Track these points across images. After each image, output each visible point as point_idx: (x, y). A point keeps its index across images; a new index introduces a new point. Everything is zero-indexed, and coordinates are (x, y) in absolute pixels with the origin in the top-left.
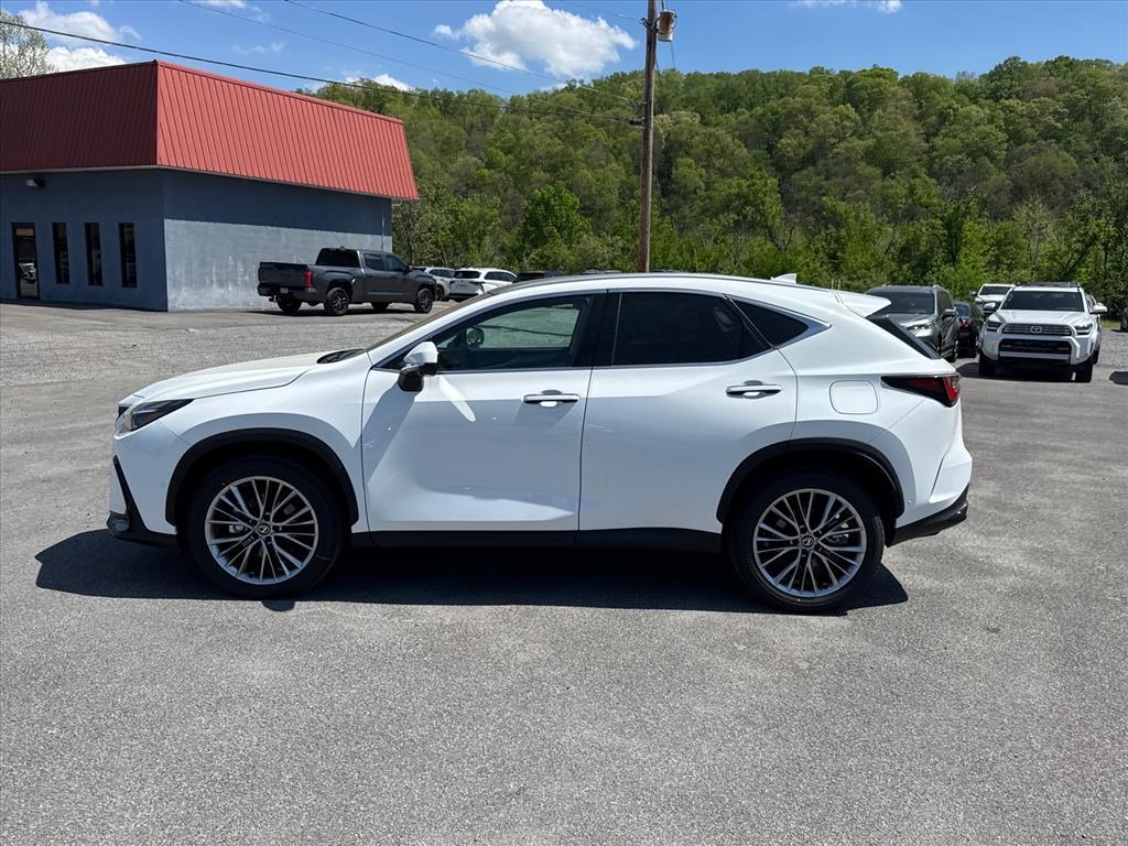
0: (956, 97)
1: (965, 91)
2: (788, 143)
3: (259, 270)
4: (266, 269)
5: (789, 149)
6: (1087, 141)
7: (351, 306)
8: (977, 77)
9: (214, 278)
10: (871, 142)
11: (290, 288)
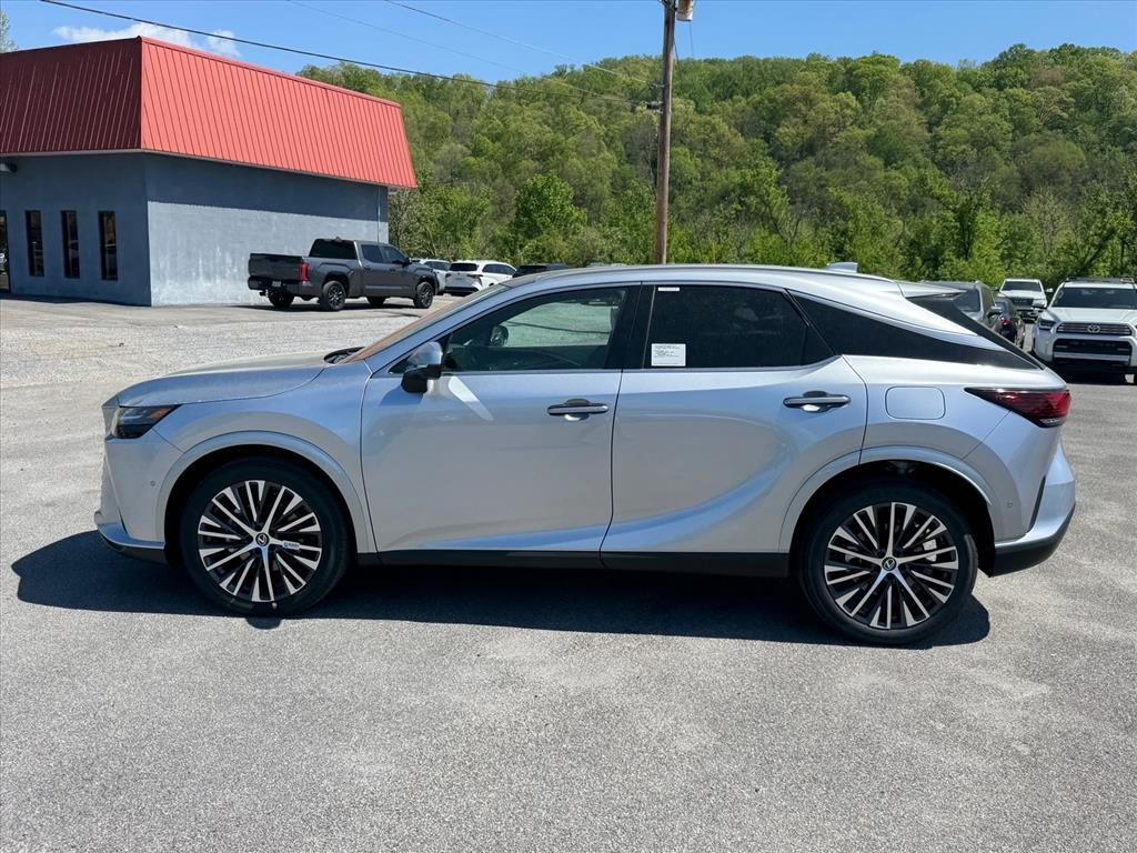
0: (959, 85)
1: (967, 79)
2: (787, 131)
3: (250, 262)
4: (256, 261)
5: (786, 139)
6: (1094, 132)
7: (348, 301)
8: (979, 64)
9: (201, 270)
10: (872, 131)
11: (283, 281)
